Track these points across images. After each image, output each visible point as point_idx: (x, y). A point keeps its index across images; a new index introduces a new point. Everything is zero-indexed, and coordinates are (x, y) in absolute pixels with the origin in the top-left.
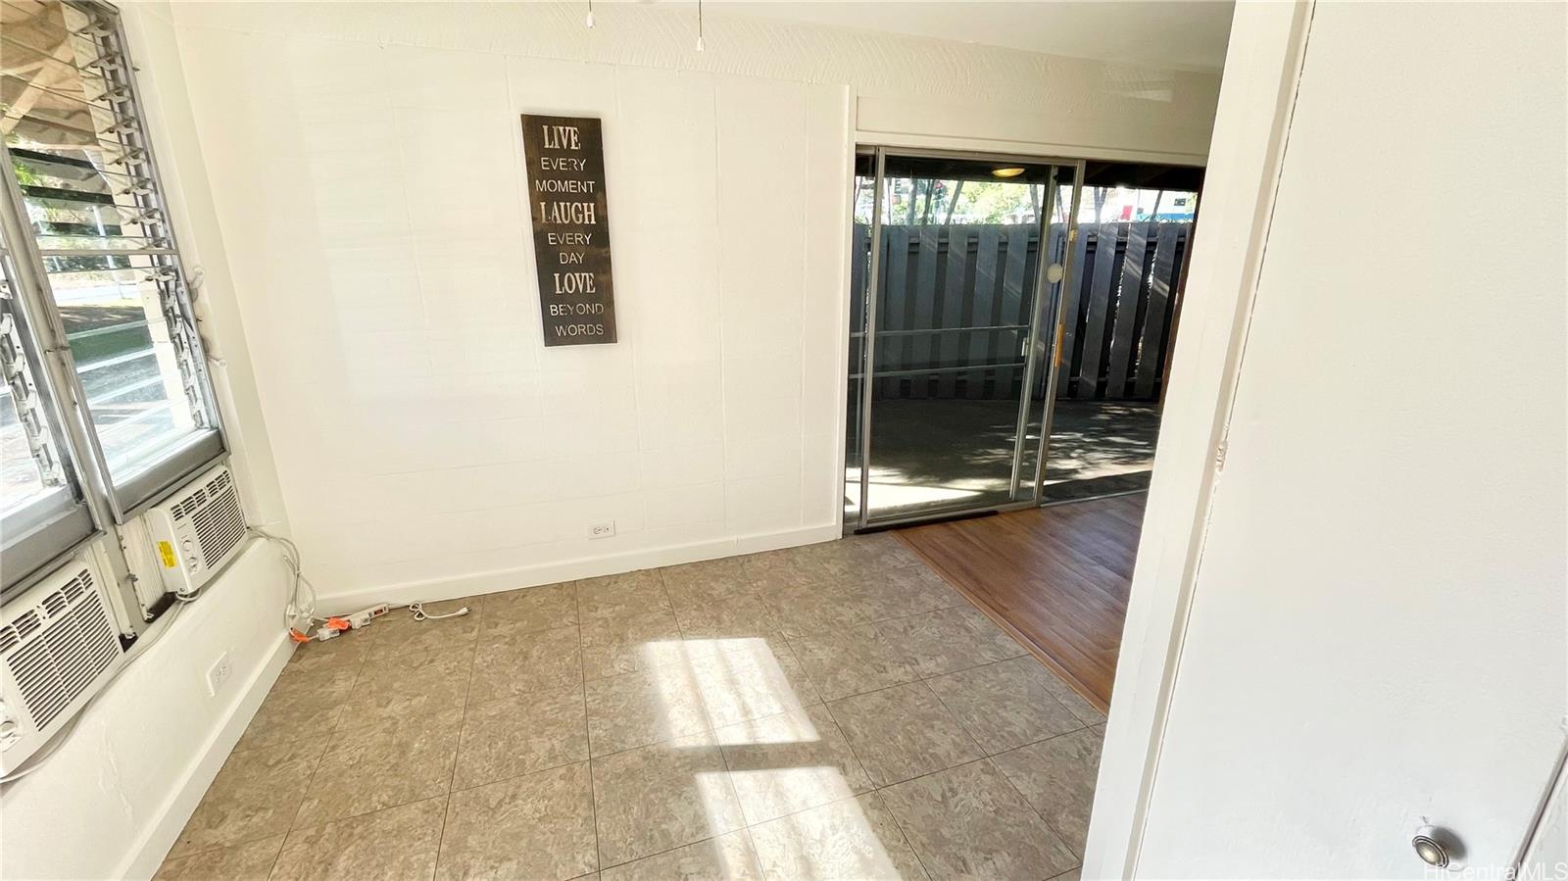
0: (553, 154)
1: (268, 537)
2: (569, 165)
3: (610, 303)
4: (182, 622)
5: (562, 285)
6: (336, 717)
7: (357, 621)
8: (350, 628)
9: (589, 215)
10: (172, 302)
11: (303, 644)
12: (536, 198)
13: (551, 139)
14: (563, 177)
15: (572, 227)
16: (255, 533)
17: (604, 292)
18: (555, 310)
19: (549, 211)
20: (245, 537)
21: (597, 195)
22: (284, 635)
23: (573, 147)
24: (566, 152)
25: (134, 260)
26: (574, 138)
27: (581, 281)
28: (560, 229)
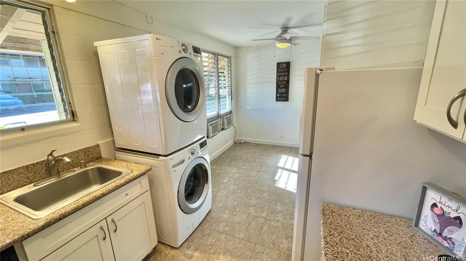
0: (281, 69)
1: (234, 126)
2: (284, 70)
3: (288, 94)
4: (224, 132)
5: (280, 91)
6: (237, 151)
7: (242, 142)
8: (241, 143)
9: (286, 79)
10: (229, 93)
11: (235, 143)
12: (277, 76)
13: (281, 66)
14: (282, 72)
15: (283, 81)
16: (233, 125)
17: (287, 92)
18: (278, 95)
19: (279, 78)
20: (231, 125)
21: (288, 75)
22: (233, 141)
23: (285, 67)
24: (283, 68)
25: (226, 87)
26: (285, 66)
27: (283, 90)
28: (280, 81)
